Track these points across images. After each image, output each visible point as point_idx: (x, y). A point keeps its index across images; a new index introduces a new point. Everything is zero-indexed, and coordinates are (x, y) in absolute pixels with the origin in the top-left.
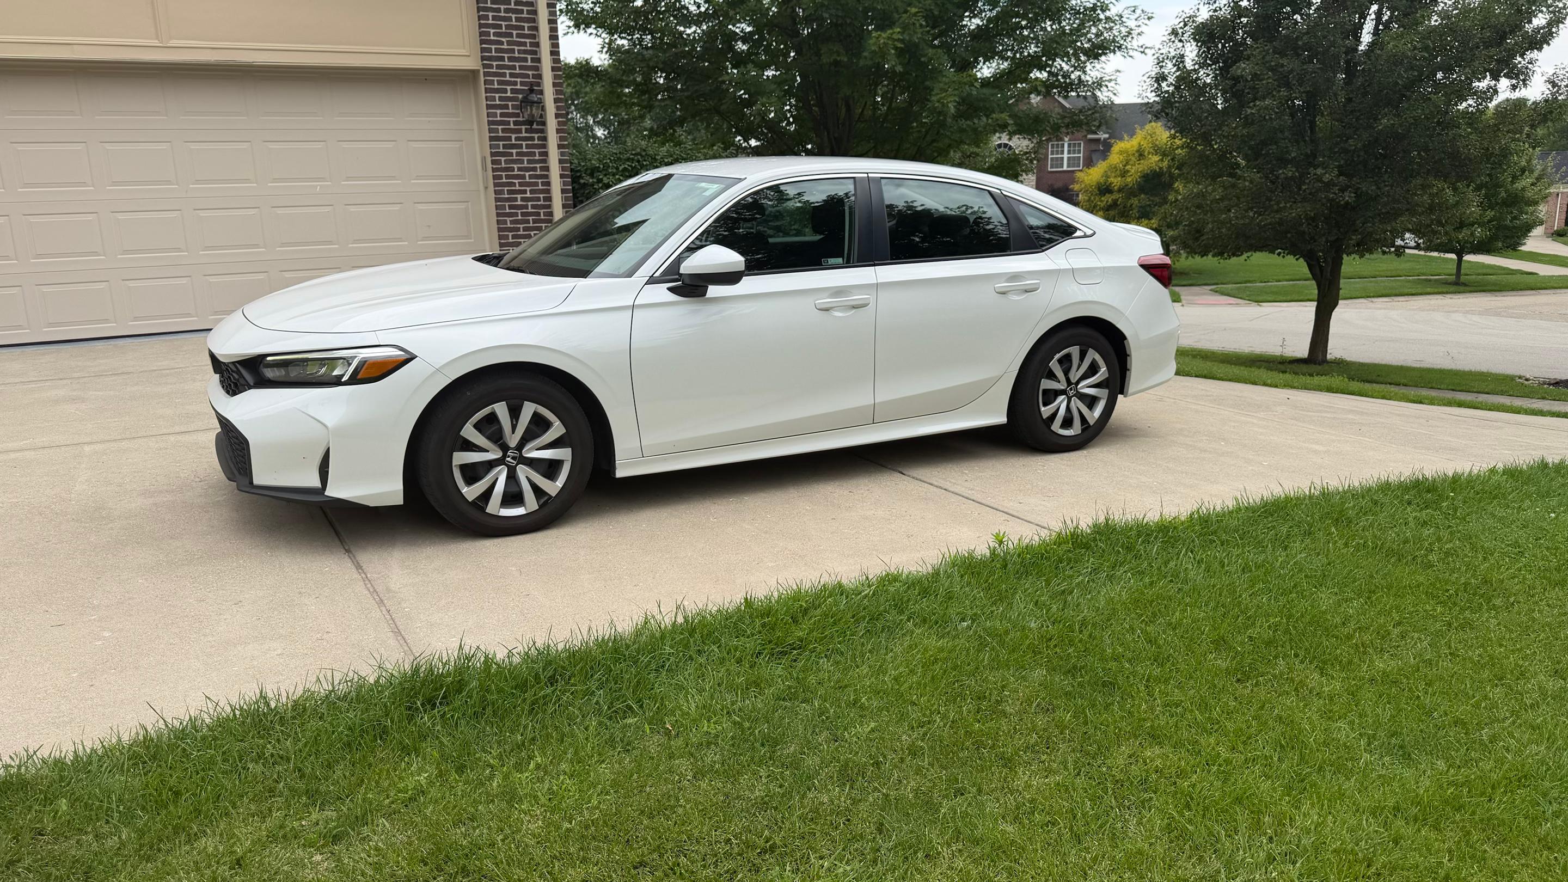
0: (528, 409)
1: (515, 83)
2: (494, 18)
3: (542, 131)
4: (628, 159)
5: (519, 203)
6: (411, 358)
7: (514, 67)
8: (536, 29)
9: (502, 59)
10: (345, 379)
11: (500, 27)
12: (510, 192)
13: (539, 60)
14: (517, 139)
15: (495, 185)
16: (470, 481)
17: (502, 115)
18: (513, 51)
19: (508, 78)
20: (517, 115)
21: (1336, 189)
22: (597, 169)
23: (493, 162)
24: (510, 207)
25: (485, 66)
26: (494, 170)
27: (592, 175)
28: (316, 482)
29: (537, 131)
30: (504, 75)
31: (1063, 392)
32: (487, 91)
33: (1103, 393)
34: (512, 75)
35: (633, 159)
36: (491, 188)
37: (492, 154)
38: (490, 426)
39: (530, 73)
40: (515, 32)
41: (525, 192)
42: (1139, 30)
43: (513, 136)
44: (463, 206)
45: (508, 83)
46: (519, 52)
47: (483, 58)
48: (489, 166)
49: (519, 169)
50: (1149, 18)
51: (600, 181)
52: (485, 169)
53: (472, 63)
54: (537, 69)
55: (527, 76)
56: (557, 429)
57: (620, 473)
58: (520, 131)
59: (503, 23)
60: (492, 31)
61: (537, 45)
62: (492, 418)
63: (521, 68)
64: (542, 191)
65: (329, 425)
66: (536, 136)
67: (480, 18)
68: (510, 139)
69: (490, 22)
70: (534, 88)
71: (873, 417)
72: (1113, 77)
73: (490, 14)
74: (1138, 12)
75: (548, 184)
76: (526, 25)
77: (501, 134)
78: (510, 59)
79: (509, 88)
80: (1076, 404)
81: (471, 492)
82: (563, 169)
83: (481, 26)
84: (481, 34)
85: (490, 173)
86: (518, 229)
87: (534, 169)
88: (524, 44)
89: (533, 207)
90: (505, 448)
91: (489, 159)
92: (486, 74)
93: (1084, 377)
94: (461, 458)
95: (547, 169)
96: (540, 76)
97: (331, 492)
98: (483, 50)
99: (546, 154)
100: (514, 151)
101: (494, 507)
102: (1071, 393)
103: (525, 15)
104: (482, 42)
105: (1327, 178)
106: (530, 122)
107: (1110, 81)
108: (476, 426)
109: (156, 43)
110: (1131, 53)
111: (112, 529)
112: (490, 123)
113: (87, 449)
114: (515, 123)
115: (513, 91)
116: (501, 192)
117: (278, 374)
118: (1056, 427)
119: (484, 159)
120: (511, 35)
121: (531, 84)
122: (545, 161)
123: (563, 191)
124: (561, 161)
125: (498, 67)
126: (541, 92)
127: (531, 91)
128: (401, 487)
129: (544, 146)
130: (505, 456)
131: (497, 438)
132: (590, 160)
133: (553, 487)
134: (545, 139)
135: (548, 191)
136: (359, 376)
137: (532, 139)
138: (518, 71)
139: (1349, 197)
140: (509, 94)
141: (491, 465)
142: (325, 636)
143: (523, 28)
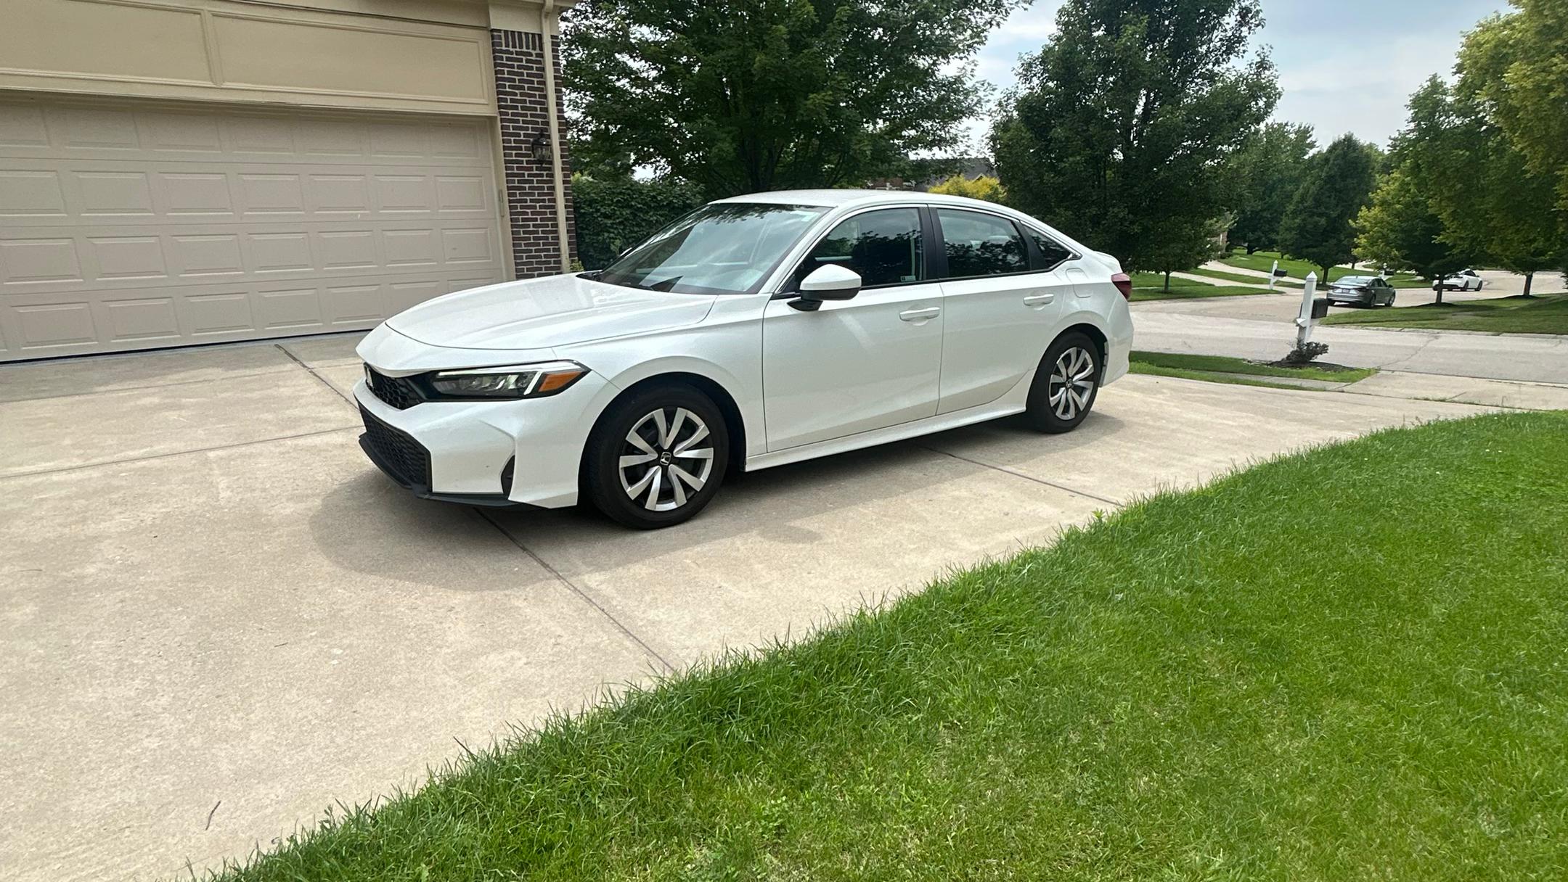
0: (681, 414)
1: (527, 129)
2: (509, 73)
3: (549, 169)
4: (621, 193)
5: (531, 229)
6: (586, 371)
7: (526, 115)
8: (544, 83)
9: (516, 108)
10: (528, 392)
11: (514, 80)
12: (524, 220)
13: (546, 110)
14: (529, 175)
15: (511, 214)
16: (632, 481)
17: (517, 155)
18: (525, 101)
19: (521, 124)
20: (529, 156)
21: (1127, 224)
22: (595, 201)
23: (509, 195)
24: (524, 232)
25: (501, 113)
26: (510, 201)
27: (590, 205)
28: (498, 489)
29: (545, 169)
30: (518, 121)
31: (1063, 385)
32: (503, 134)
33: (1090, 385)
34: (524, 122)
35: (624, 194)
36: (508, 217)
37: (509, 188)
38: (649, 431)
39: (540, 120)
40: (526, 86)
41: (536, 220)
42: (986, 99)
43: (526, 173)
44: (483, 231)
45: (521, 129)
46: (530, 102)
47: (500, 107)
48: (506, 198)
49: (531, 201)
50: (994, 90)
51: (598, 211)
52: (501, 199)
53: (490, 110)
54: (545, 117)
55: (537, 123)
56: (702, 432)
57: (748, 468)
58: (531, 169)
59: (517, 78)
60: (507, 84)
61: (545, 97)
62: (651, 424)
63: (532, 116)
64: (549, 219)
65: (515, 434)
66: (545, 173)
67: (496, 72)
68: (523, 175)
69: (506, 76)
70: (544, 133)
71: (936, 410)
72: (966, 134)
73: (506, 69)
74: (986, 85)
75: (555, 213)
76: (536, 80)
77: (516, 171)
78: (523, 108)
79: (522, 132)
80: (1072, 394)
81: (633, 491)
82: (567, 201)
83: (497, 79)
84: (498, 86)
85: (507, 205)
86: (531, 251)
87: (543, 201)
88: (534, 96)
89: (543, 232)
90: (659, 450)
91: (506, 192)
92: (502, 120)
93: (1077, 373)
94: (626, 461)
95: (554, 201)
96: (548, 123)
97: (515, 497)
98: (499, 100)
99: (553, 188)
100: (527, 186)
101: (651, 503)
102: (1069, 385)
103: (534, 72)
104: (499, 93)
105: (1121, 215)
106: (540, 162)
107: (963, 137)
108: (638, 431)
109: (210, 84)
110: (981, 116)
111: (279, 536)
112: (506, 162)
113: (211, 455)
114: (528, 162)
115: (525, 135)
116: (517, 220)
117: (449, 388)
118: (1059, 413)
119: (500, 192)
120: (523, 88)
121: (542, 130)
122: (552, 194)
123: (567, 219)
124: (565, 194)
125: (513, 114)
126: (549, 137)
127: (542, 135)
128: (576, 489)
129: (552, 182)
130: (659, 458)
131: (653, 441)
132: (588, 193)
133: (698, 483)
134: (552, 176)
135: (555, 219)
136: (541, 390)
137: (542, 175)
138: (529, 118)
139: (1136, 229)
140: (522, 138)
141: (647, 466)
142: (559, 641)
143: (532, 82)
